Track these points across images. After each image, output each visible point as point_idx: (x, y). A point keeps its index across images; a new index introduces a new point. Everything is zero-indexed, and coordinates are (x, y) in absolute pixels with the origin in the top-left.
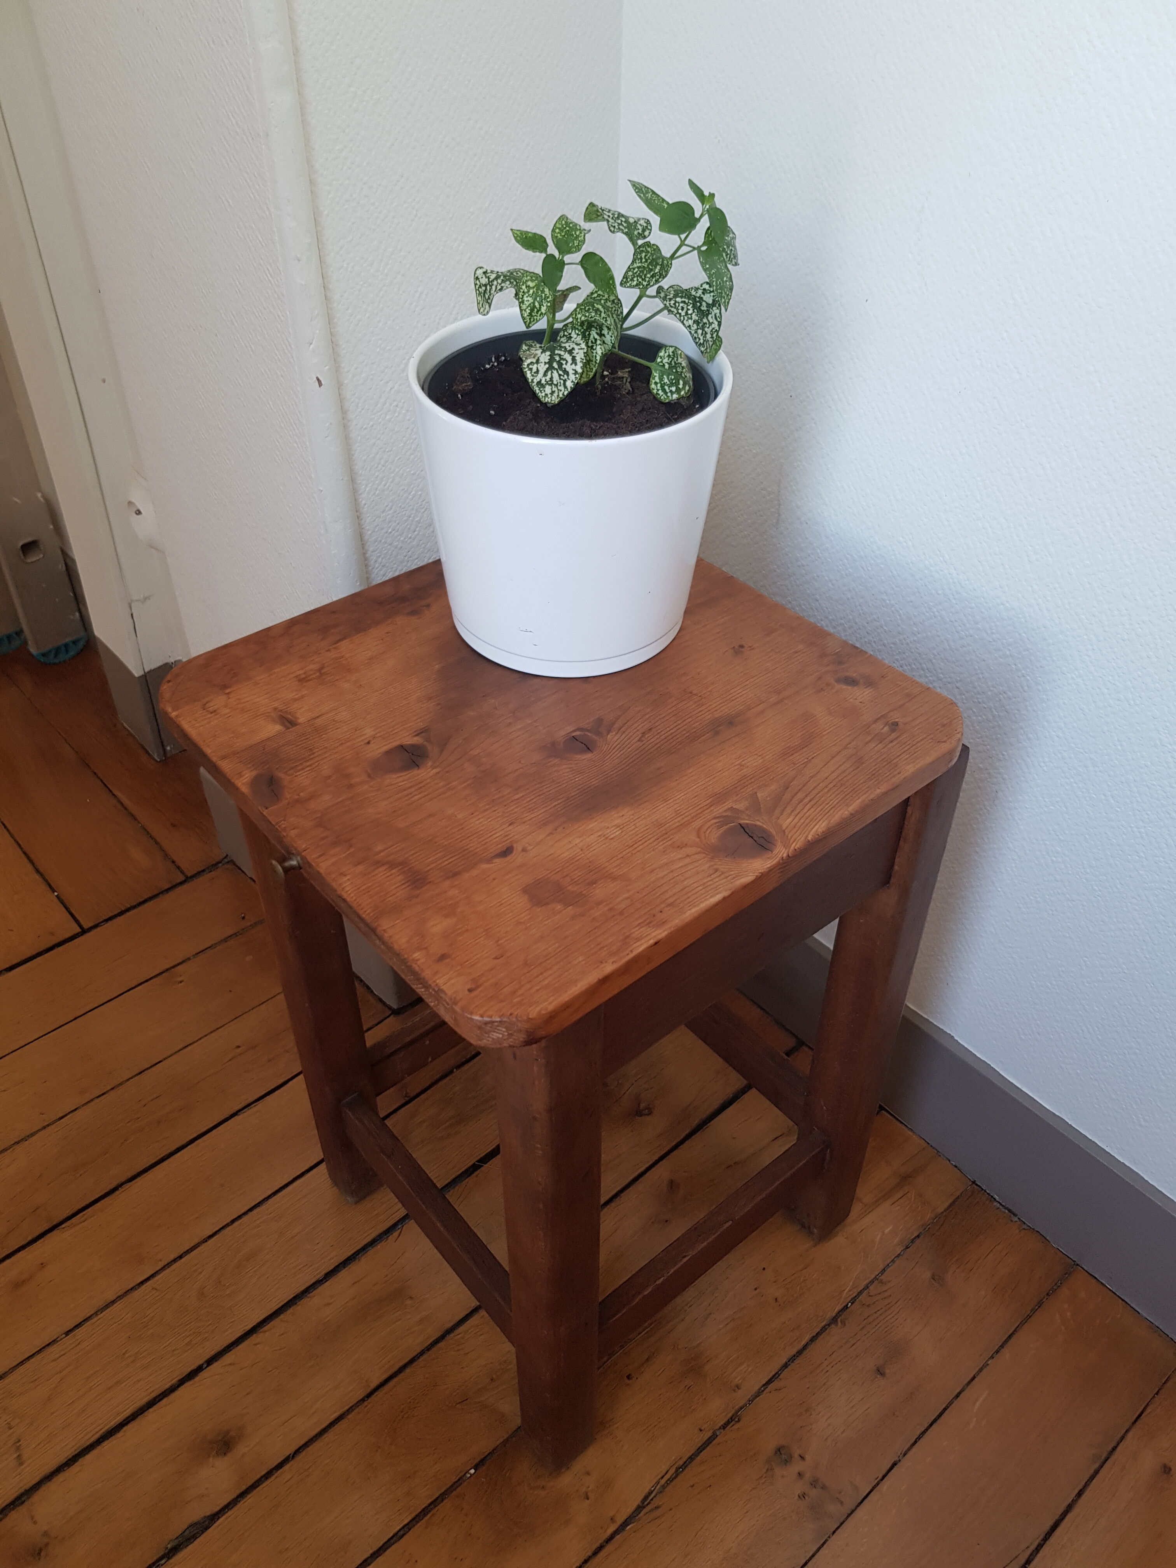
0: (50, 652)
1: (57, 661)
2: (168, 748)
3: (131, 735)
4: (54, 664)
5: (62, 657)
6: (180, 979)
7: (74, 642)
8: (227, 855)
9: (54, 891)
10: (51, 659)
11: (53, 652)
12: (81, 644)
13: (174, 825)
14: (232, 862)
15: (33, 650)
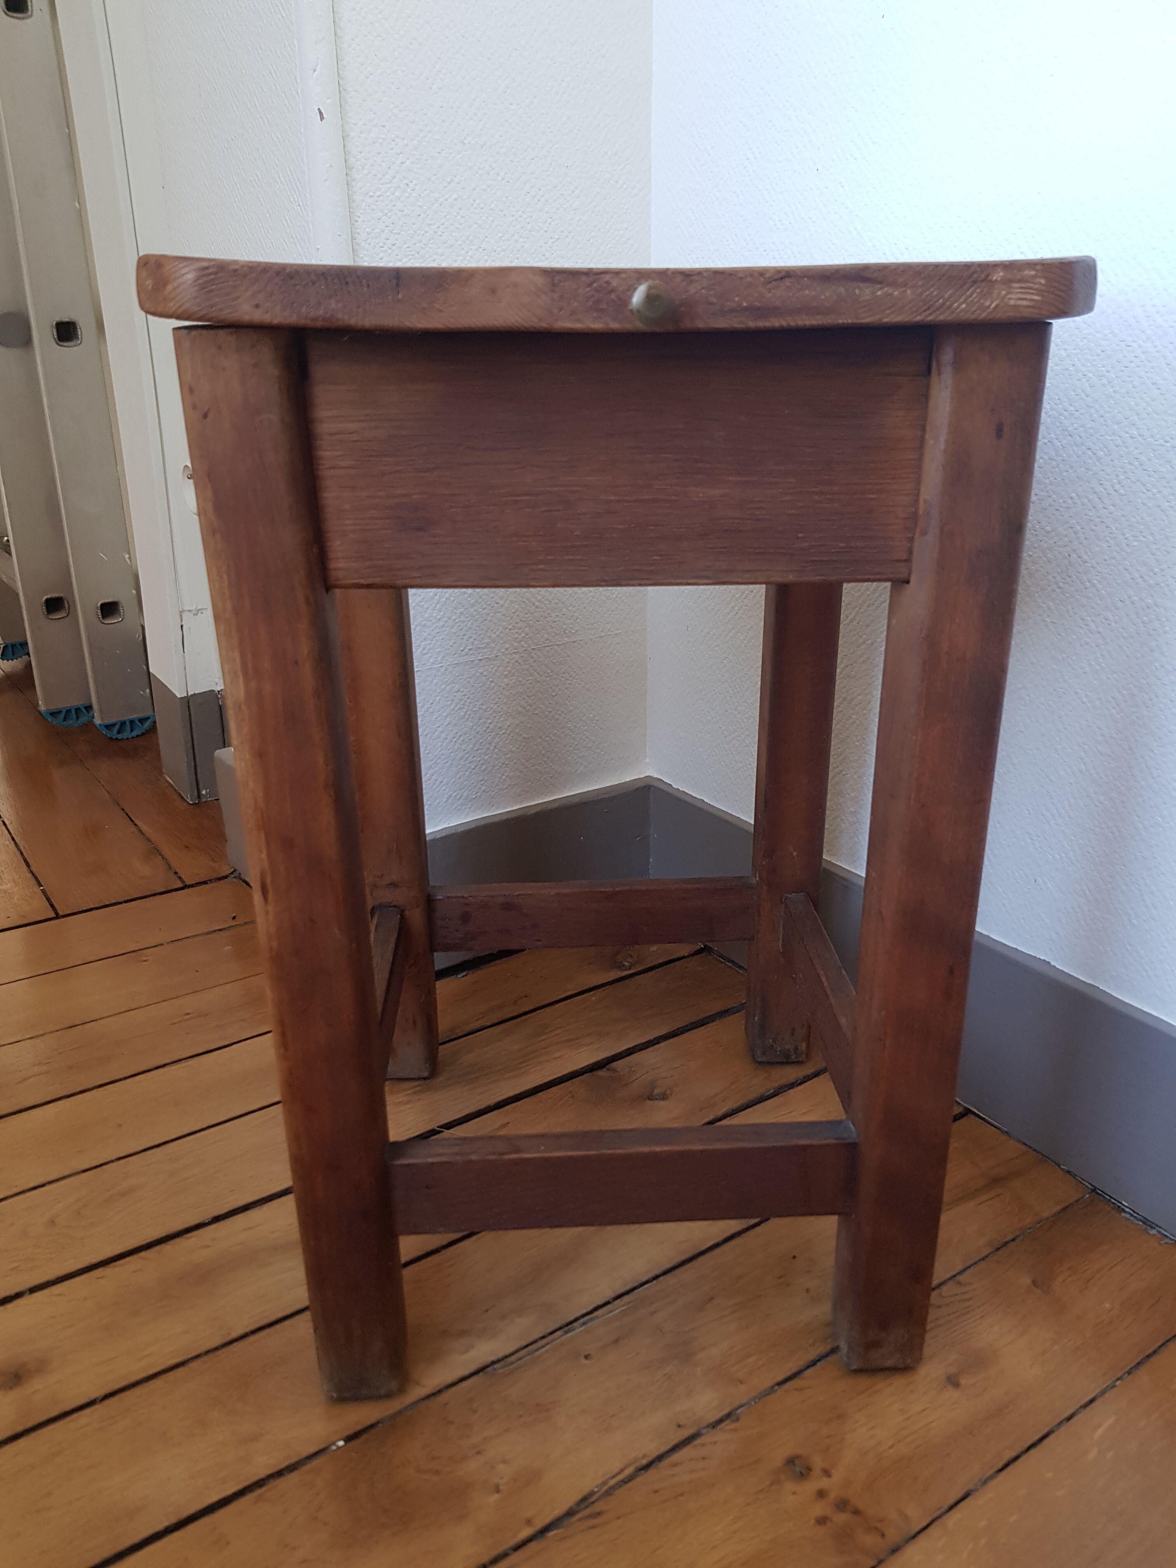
0: (114, 725)
1: (120, 736)
2: (204, 792)
3: (172, 786)
4: (117, 739)
5: (127, 734)
6: (146, 959)
7: (142, 721)
8: (235, 870)
9: (42, 886)
10: (114, 733)
11: (117, 727)
12: (147, 724)
13: (187, 847)
14: (239, 877)
15: (97, 721)
